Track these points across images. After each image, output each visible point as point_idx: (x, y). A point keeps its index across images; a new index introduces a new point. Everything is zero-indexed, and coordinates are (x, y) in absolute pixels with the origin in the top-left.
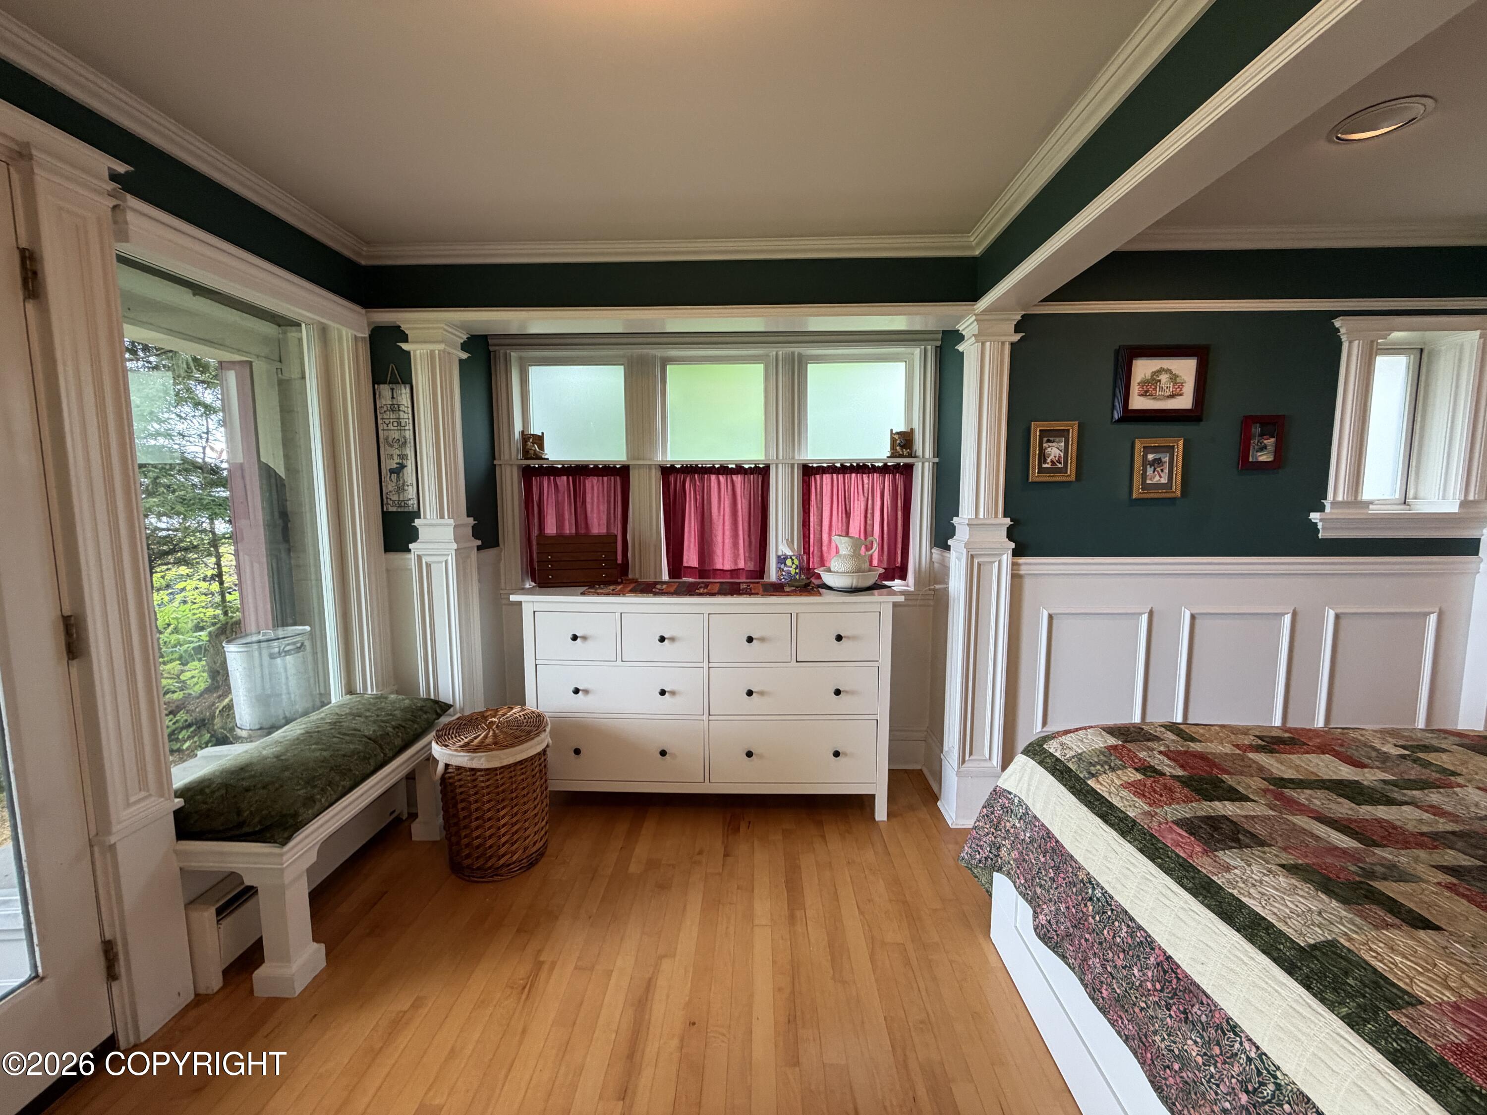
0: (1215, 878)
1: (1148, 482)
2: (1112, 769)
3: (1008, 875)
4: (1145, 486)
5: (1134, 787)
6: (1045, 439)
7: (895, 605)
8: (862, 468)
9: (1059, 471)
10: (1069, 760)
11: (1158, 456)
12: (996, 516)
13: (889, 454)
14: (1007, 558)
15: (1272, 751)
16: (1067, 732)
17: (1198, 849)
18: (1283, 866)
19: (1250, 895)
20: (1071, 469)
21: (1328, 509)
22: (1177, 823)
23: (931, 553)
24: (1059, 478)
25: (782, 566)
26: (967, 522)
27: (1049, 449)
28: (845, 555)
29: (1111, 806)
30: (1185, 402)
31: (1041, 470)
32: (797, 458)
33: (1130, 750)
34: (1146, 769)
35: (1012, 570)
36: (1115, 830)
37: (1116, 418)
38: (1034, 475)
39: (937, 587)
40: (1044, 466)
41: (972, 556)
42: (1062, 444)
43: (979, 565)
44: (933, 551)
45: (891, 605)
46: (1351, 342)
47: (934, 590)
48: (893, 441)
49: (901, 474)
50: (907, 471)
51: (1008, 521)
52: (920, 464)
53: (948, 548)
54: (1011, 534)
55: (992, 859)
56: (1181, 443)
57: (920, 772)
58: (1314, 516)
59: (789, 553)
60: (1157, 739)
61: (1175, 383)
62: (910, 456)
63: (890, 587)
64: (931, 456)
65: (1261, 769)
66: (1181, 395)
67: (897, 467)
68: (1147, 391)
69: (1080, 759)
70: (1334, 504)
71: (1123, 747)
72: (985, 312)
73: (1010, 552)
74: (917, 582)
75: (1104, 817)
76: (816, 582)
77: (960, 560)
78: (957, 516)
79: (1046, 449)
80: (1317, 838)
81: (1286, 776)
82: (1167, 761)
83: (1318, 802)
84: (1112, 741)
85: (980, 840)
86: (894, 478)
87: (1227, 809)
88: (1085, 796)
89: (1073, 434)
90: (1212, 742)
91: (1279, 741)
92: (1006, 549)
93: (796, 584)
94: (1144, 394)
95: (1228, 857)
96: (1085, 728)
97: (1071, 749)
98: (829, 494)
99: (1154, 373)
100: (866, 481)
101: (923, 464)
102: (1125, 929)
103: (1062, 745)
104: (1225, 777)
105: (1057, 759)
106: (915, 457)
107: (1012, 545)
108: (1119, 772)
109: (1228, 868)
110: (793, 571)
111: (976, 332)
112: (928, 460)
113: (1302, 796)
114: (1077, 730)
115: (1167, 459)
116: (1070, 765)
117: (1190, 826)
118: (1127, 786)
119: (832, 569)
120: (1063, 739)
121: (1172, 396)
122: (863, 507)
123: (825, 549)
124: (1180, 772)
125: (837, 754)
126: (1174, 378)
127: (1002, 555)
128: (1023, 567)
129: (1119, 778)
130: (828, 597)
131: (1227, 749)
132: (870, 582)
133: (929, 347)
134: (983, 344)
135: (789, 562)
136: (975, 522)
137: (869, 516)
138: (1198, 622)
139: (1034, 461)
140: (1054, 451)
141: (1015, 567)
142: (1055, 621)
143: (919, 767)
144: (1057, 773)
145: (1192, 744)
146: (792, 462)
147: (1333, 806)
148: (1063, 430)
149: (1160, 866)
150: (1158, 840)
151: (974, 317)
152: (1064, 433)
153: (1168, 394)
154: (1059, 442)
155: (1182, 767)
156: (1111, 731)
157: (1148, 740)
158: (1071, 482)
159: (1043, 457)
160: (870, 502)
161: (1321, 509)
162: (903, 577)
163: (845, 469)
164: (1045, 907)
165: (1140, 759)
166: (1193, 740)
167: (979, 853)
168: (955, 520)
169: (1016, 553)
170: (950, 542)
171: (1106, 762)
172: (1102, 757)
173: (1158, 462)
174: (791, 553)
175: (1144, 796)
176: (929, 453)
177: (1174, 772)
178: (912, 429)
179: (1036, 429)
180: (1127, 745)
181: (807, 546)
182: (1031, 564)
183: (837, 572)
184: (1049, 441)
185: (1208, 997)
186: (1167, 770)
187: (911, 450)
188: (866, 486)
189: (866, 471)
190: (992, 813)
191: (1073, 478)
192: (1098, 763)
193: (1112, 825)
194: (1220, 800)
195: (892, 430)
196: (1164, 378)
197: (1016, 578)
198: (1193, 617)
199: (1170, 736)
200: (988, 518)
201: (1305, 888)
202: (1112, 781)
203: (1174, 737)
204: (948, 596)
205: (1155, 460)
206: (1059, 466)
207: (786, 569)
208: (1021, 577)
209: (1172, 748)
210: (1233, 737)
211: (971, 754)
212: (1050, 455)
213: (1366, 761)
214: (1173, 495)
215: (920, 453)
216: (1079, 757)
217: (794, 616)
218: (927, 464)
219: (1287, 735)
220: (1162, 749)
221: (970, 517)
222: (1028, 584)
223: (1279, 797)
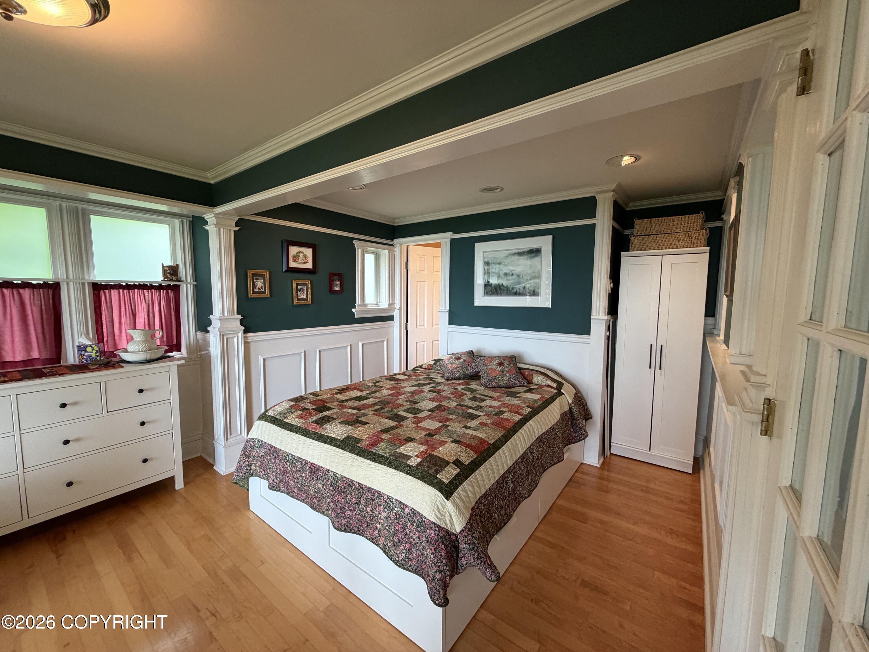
0: (323, 433)
1: (299, 298)
2: (292, 413)
3: (256, 475)
4: (298, 300)
5: (300, 417)
6: (254, 278)
7: (179, 366)
8: (143, 287)
9: (262, 292)
10: (276, 416)
11: (302, 287)
12: (234, 314)
13: (162, 279)
14: (241, 335)
15: (341, 393)
16: (275, 406)
17: (318, 427)
18: (339, 423)
19: (331, 433)
20: (267, 291)
21: (357, 308)
22: (312, 422)
23: (196, 335)
24: (262, 296)
25: (83, 352)
26: (218, 318)
27: (257, 283)
28: (138, 341)
29: (292, 425)
30: (309, 265)
31: (254, 292)
32: (87, 277)
33: (298, 405)
34: (304, 409)
35: (244, 340)
36: (294, 432)
37: (284, 271)
38: (251, 294)
39: (203, 353)
40: (255, 290)
41: (223, 335)
42: (263, 280)
43: (227, 339)
44: (197, 333)
45: (176, 366)
46: (358, 249)
47: (200, 355)
48: (164, 271)
49: (172, 290)
50: (176, 289)
51: (240, 317)
52: (185, 285)
53: (208, 332)
54: (242, 323)
55: (248, 473)
56: (310, 282)
57: (200, 457)
58: (353, 310)
59: (88, 343)
60: (307, 398)
61: (305, 258)
62: (177, 280)
63: (173, 356)
64: (192, 281)
65: (338, 399)
66: (308, 263)
67: (168, 287)
68: (295, 260)
69: (280, 414)
70: (358, 305)
71: (296, 404)
72: (219, 214)
73: (242, 332)
74: (189, 352)
75: (290, 430)
76: (115, 360)
77: (216, 338)
78: (212, 314)
79: (255, 282)
80: (348, 413)
81: (344, 399)
82: (310, 405)
83: (350, 404)
84: (292, 403)
85: (241, 466)
86: (167, 292)
87: (327, 413)
88: (283, 426)
89: (267, 276)
90: (324, 395)
91: (344, 389)
92: (241, 331)
93: (100, 363)
94: (294, 261)
95: (327, 426)
96: (282, 402)
97: (277, 411)
98: (117, 302)
99: (297, 253)
100: (146, 294)
101: (187, 285)
102: (299, 463)
103: (273, 411)
104: (327, 405)
105: (272, 417)
106: (180, 281)
107: (243, 328)
108: (295, 413)
109: (326, 429)
110: (94, 355)
111: (215, 223)
112: (190, 283)
113: (346, 404)
114: (279, 404)
115: (305, 288)
116: (277, 417)
117: (316, 422)
118: (297, 417)
119: (129, 350)
120: (274, 409)
121: (305, 263)
122: (146, 310)
123: (117, 338)
124: (314, 407)
125: (145, 461)
126: (305, 256)
127: (239, 333)
128: (249, 338)
129: (295, 415)
130: (127, 368)
131: (329, 396)
132: (159, 355)
133: (185, 220)
134: (219, 229)
135: (89, 349)
136: (222, 318)
137: (151, 315)
138: (322, 353)
139: (250, 288)
140: (259, 283)
141: (246, 339)
142: (266, 362)
143: (199, 455)
144: (273, 422)
145: (318, 397)
146: (83, 281)
147: (354, 404)
148: (263, 274)
149: (308, 437)
150: (307, 430)
151: (213, 215)
152: (263, 276)
153: (303, 262)
154: (261, 279)
155: (315, 405)
156: (291, 400)
157: (304, 400)
158: (268, 298)
159: (254, 286)
160: (151, 307)
161: (355, 307)
162: (179, 349)
163: (129, 287)
164: (271, 476)
165: (301, 407)
166: (318, 396)
167: (242, 473)
168: (211, 317)
169: (245, 332)
170: (209, 328)
171: (290, 411)
172: (288, 410)
173: (302, 289)
174: (90, 343)
175: (303, 418)
176: (190, 279)
177: (312, 408)
178: (177, 265)
179: (250, 273)
180: (297, 403)
181: (101, 337)
182: (253, 336)
183: (134, 352)
184: (256, 279)
185: (322, 467)
186: (310, 408)
187: (178, 277)
188: (147, 298)
189: (146, 288)
190: (246, 451)
191: (269, 296)
192: (287, 413)
193: (293, 432)
194: (325, 411)
195: (163, 264)
196: (301, 255)
197: (246, 344)
198: (320, 351)
199: (312, 396)
200: (229, 315)
201: (344, 425)
202: (293, 417)
203: (313, 396)
204: (210, 357)
205: (301, 288)
206: (262, 290)
207: (86, 354)
208: (248, 343)
209: (312, 400)
210: (330, 392)
211: (231, 434)
212: (257, 285)
213: (364, 389)
214: (308, 303)
215: (184, 279)
216: (280, 413)
217: (103, 385)
218: (189, 285)
219: (346, 387)
220: (309, 401)
221: (220, 315)
222: (252, 346)
223: (341, 406)
